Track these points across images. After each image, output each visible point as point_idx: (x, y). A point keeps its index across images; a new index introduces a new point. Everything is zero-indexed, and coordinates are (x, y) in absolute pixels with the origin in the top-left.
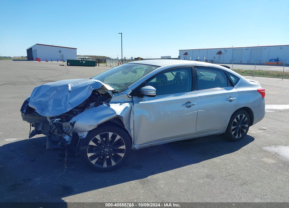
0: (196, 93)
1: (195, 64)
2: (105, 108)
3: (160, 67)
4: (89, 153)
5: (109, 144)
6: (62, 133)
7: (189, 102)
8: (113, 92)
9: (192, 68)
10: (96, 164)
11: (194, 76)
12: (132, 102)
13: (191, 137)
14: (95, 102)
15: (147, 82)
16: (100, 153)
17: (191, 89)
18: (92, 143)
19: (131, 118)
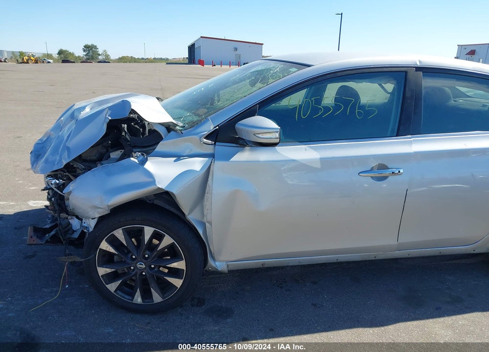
0: (411, 142)
1: (420, 62)
2: (133, 167)
3: (309, 66)
4: (101, 266)
5: (147, 252)
6: (61, 212)
7: (383, 167)
8: (169, 127)
9: (406, 72)
10: (118, 292)
11: (408, 94)
12: (212, 156)
13: (381, 256)
14: (123, 151)
15: (262, 107)
16: (127, 268)
17: (396, 130)
18: (105, 246)
19: (206, 195)
